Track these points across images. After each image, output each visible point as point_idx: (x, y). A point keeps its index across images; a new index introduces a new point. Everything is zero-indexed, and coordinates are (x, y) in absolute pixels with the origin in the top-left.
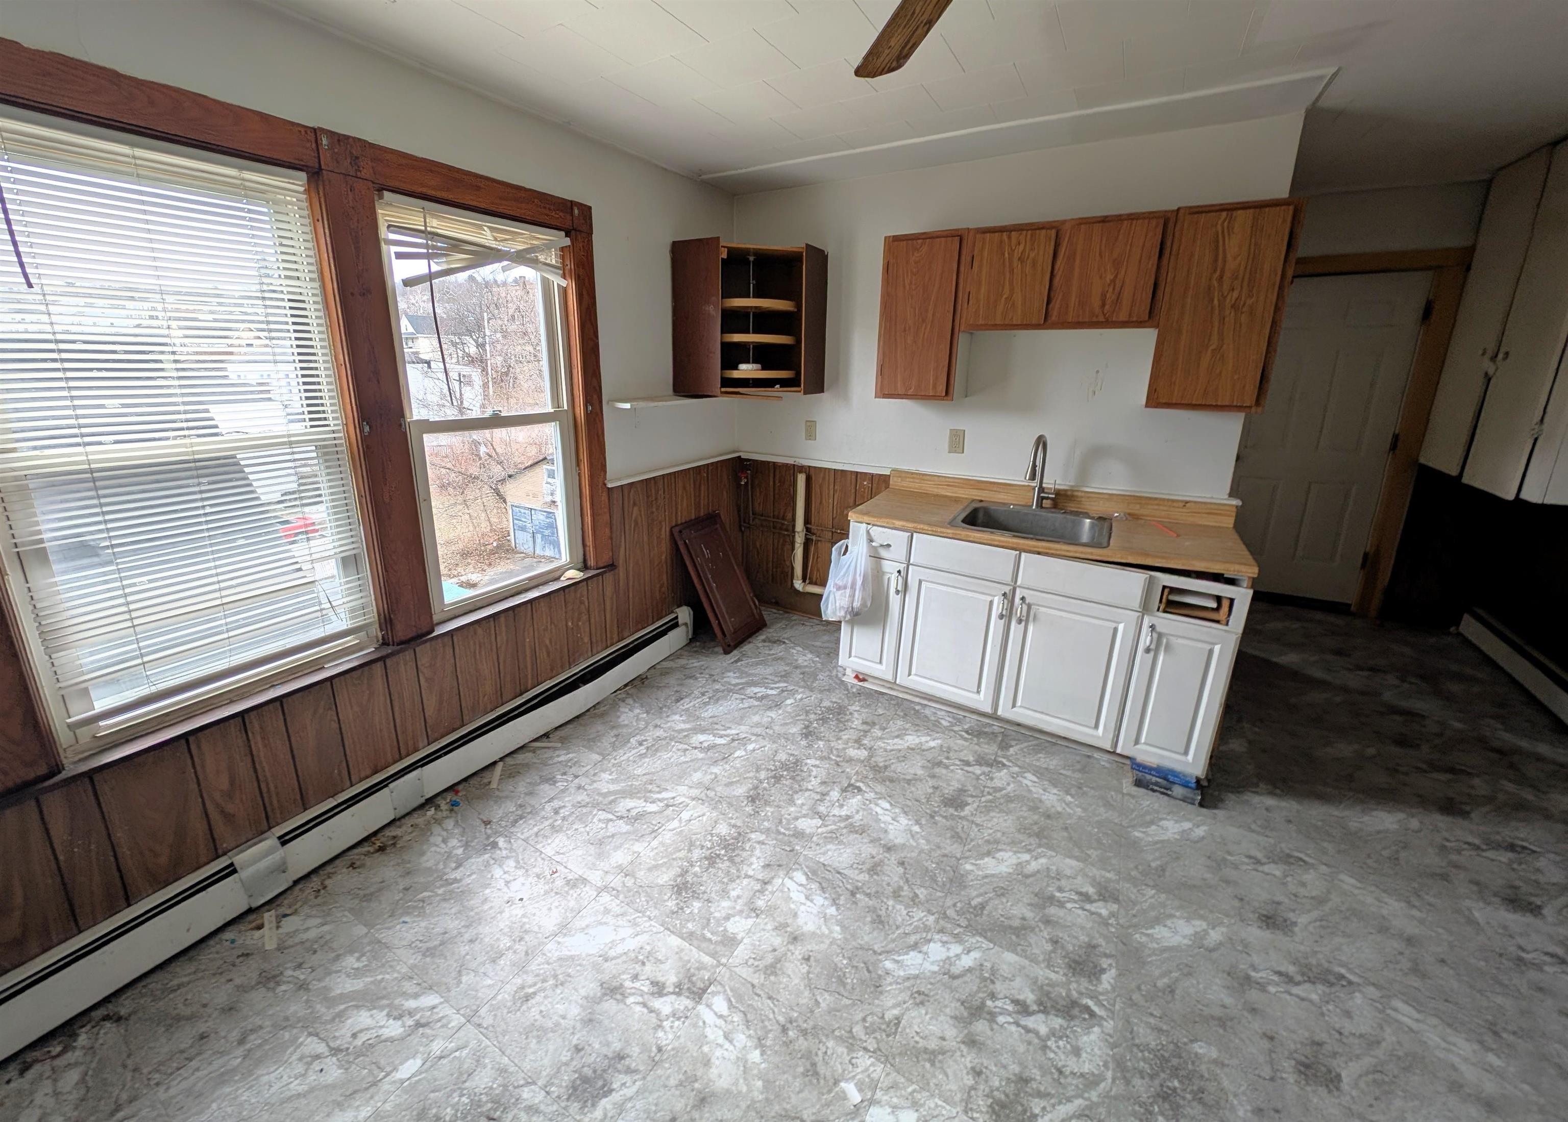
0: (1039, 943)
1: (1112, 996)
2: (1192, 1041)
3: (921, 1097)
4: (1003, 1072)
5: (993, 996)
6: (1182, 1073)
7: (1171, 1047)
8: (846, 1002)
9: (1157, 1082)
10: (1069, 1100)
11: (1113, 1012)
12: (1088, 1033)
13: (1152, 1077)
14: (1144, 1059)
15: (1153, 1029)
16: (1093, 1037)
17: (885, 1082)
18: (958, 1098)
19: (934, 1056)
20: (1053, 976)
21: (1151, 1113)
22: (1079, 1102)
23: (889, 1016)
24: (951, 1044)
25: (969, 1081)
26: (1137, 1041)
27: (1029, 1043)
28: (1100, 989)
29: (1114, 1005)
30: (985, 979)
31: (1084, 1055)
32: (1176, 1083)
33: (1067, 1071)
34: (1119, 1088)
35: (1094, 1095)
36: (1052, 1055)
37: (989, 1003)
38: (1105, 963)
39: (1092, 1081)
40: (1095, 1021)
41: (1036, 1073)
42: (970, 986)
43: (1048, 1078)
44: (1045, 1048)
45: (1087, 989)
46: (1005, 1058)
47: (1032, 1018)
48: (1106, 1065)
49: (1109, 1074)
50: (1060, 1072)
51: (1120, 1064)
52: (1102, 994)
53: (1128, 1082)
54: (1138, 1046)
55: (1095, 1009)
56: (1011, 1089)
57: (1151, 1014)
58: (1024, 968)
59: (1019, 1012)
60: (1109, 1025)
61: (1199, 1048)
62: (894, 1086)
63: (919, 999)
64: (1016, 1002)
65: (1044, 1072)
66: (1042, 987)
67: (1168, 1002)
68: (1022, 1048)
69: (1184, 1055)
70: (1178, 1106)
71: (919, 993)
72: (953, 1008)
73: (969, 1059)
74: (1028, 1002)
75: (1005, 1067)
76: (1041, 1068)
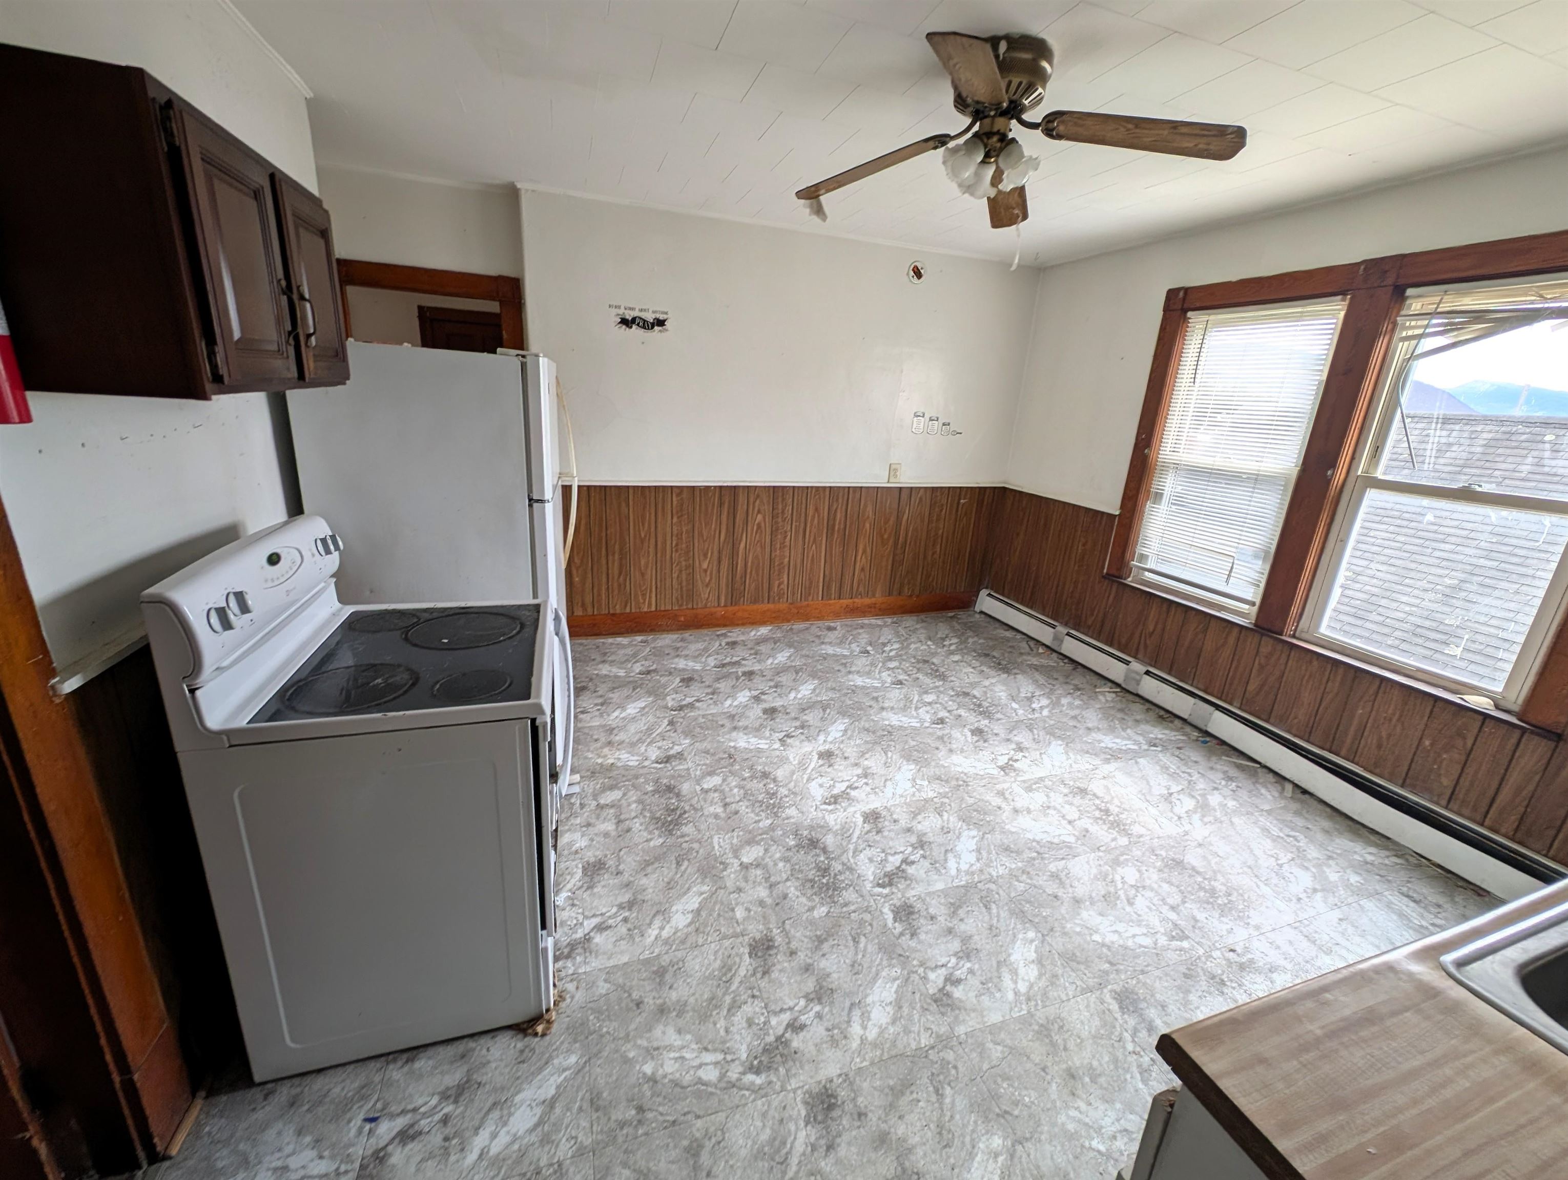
0: (937, 908)
1: (879, 906)
2: (829, 912)
3: (903, 800)
4: (888, 828)
5: (924, 857)
6: (824, 889)
7: (836, 899)
8: (963, 806)
9: (832, 875)
10: (858, 838)
11: (872, 895)
12: (873, 872)
13: (836, 875)
14: (843, 881)
15: (850, 902)
16: (870, 873)
17: (917, 794)
18: (893, 808)
19: (915, 815)
20: (913, 893)
21: (827, 858)
22: (854, 840)
23: (945, 814)
24: (914, 823)
25: (895, 816)
26: (851, 888)
27: (890, 848)
28: (887, 904)
29: (874, 900)
30: (936, 862)
31: (867, 861)
32: (824, 881)
33: (868, 849)
34: (844, 858)
35: (851, 847)
36: (878, 850)
37: (922, 852)
38: (899, 928)
39: (856, 852)
40: (875, 882)
41: (878, 838)
42: (937, 853)
43: (872, 839)
44: (883, 851)
45: (892, 899)
46: (892, 834)
47: (900, 860)
48: (856, 863)
49: (852, 861)
50: (869, 846)
51: (851, 869)
52: (884, 902)
53: (844, 864)
54: (850, 886)
55: (880, 890)
56: (880, 825)
57: (854, 912)
58: (929, 885)
59: (907, 858)
60: (869, 886)
61: (824, 910)
62: (914, 795)
63: (945, 830)
64: (913, 863)
65: (874, 841)
66: (911, 880)
67: (852, 928)
68: (891, 843)
69: (828, 900)
70: (818, 871)
71: (949, 832)
72: (930, 837)
73: (903, 823)
74: (908, 867)
75: (889, 831)
76: (878, 842)
